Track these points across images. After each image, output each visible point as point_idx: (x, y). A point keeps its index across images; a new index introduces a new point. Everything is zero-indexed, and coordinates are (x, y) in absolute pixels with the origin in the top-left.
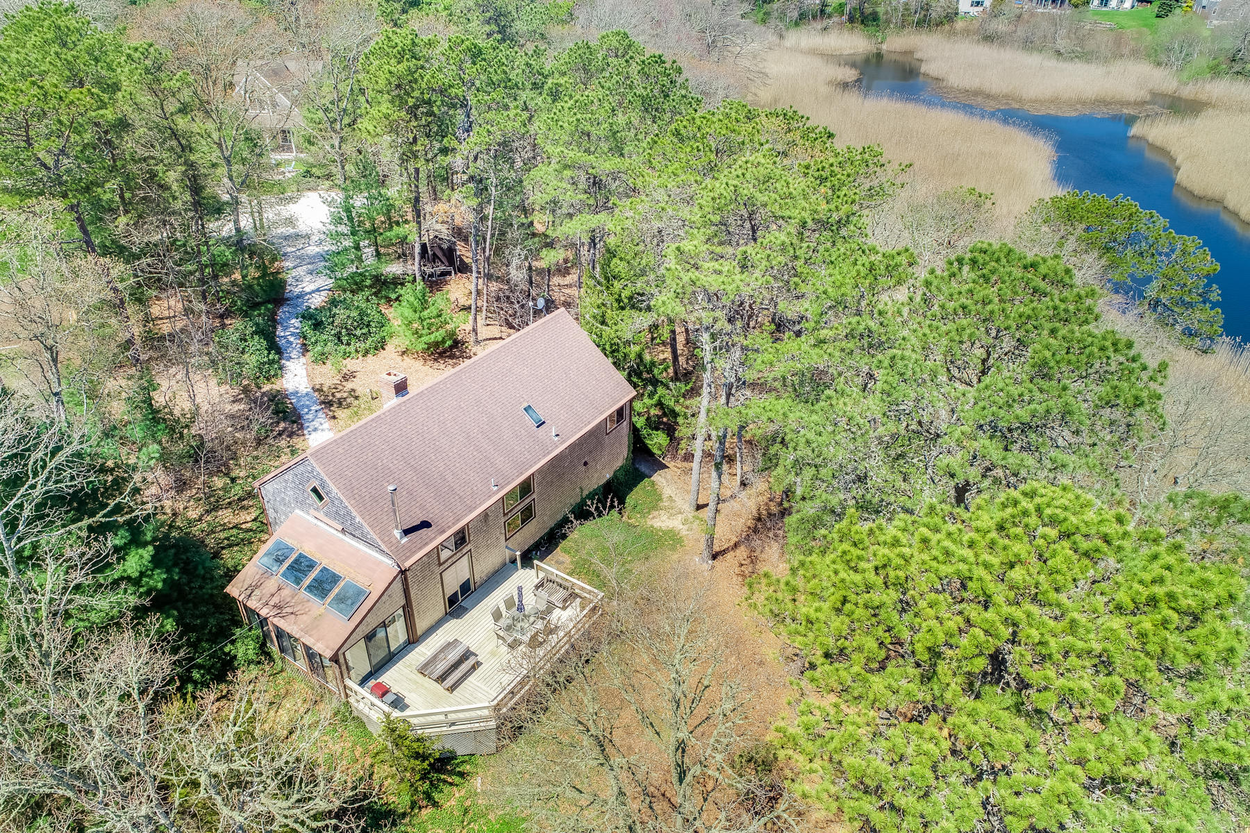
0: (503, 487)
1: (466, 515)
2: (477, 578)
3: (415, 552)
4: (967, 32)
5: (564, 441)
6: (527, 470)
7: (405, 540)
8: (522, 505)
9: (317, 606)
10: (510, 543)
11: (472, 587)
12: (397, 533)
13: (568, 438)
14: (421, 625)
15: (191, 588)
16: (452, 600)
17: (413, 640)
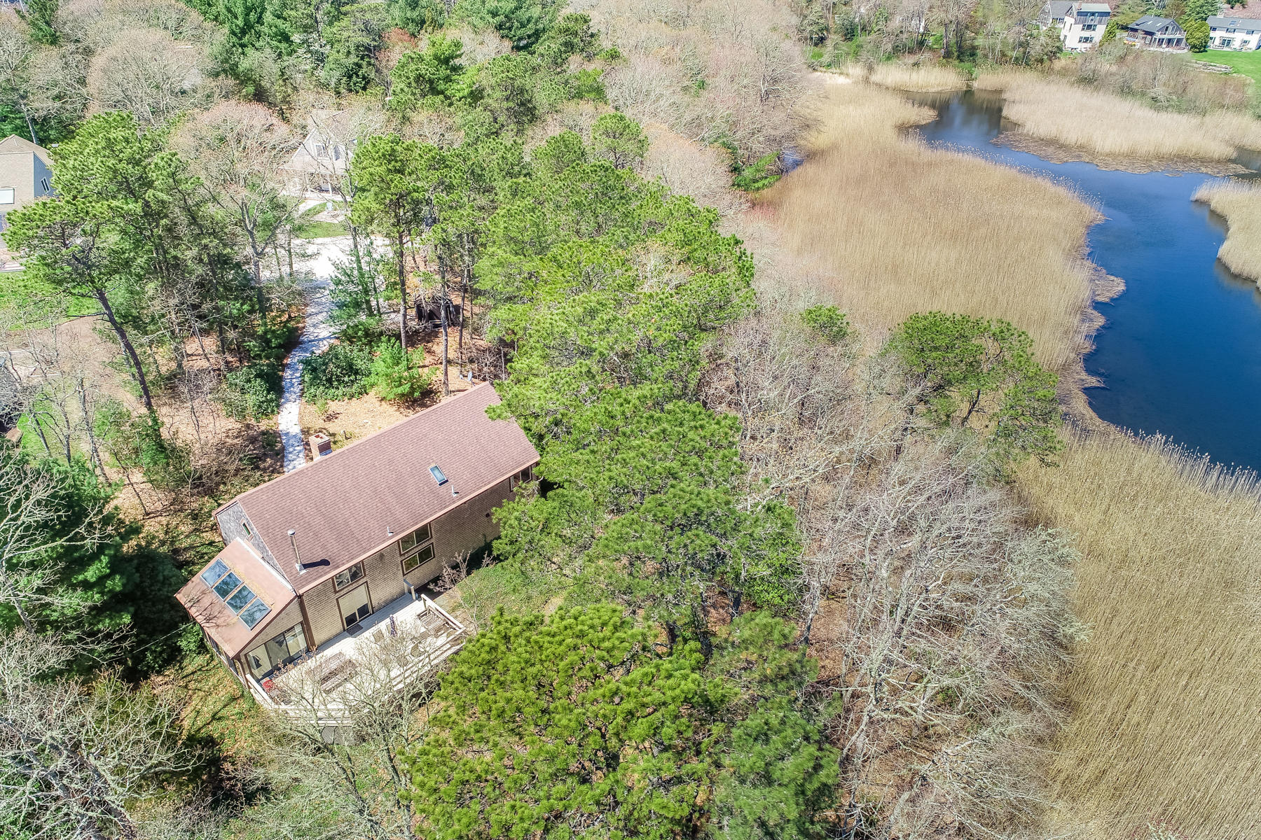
0: (397, 534)
1: (360, 555)
2: (375, 603)
3: (310, 582)
4: (1064, 72)
5: (462, 498)
6: (422, 520)
7: (305, 571)
8: (420, 548)
9: (232, 615)
10: (408, 577)
11: (371, 612)
12: (297, 566)
13: (466, 496)
14: (319, 637)
15: (152, 591)
16: (351, 620)
17: (312, 648)
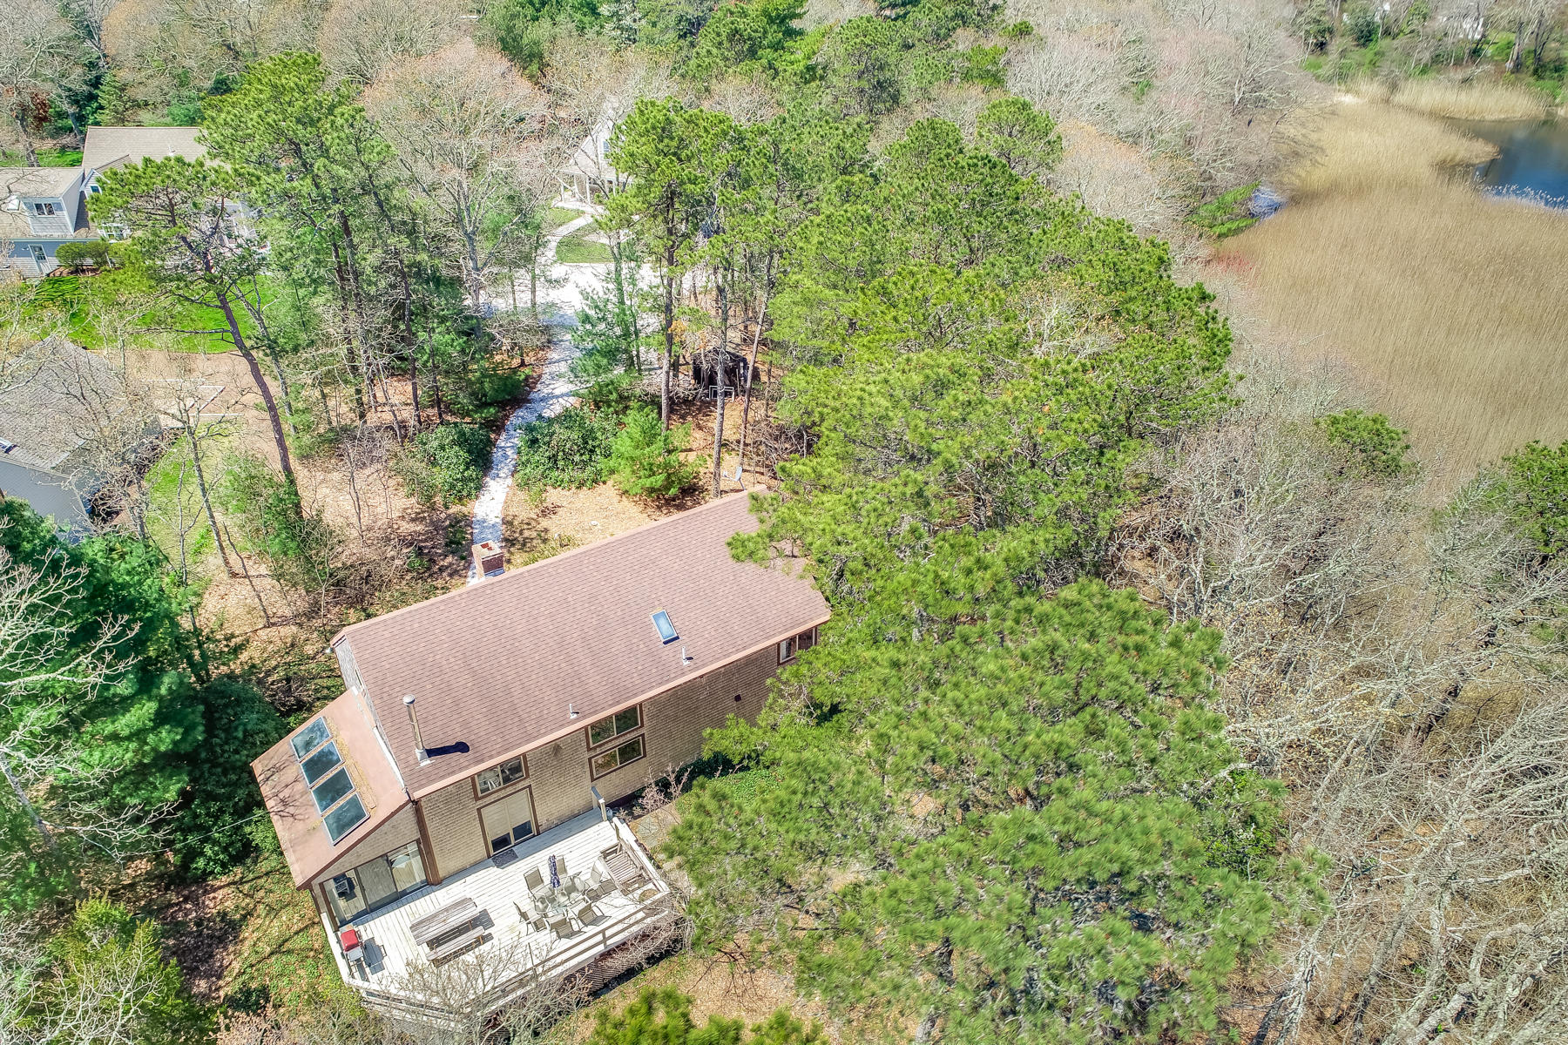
0: (584, 717)
1: (520, 745)
2: (542, 820)
3: (434, 781)
5: (697, 668)
6: (628, 698)
7: (428, 762)
8: (621, 740)
9: (317, 816)
10: (600, 784)
11: (534, 831)
12: (418, 753)
13: (704, 665)
14: (444, 866)
15: (224, 752)
16: (501, 842)
17: (433, 881)
